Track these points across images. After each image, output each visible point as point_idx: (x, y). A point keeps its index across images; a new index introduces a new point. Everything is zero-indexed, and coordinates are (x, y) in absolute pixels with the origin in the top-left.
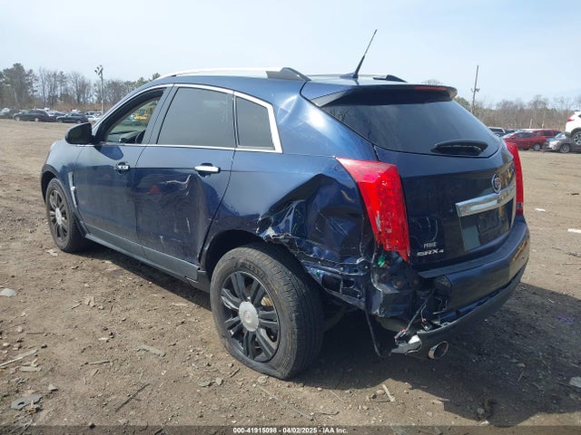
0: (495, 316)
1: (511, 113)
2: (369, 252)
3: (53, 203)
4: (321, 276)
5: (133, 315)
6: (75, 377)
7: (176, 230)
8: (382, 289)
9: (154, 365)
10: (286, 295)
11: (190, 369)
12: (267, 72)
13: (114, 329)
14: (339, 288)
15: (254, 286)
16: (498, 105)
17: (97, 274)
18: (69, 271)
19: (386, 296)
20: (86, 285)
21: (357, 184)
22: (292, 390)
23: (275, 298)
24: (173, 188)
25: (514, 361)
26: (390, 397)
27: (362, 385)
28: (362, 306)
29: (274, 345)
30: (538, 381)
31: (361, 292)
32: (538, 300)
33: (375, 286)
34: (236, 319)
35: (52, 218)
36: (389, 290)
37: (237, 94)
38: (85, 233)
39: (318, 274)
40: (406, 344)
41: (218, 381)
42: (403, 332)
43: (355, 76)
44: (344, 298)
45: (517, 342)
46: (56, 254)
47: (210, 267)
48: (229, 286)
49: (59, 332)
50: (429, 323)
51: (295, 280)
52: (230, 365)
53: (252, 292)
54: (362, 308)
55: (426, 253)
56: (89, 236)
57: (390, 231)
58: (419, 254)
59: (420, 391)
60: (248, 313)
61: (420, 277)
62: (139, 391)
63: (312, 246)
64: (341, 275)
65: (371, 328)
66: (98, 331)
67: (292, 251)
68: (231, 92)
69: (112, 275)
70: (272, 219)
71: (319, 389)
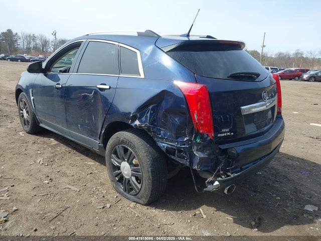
0: (265, 171)
1: (283, 59)
2: (191, 134)
3: (22, 106)
4: (165, 147)
5: (64, 169)
6: (29, 203)
7: (87, 122)
8: (198, 155)
9: (73, 197)
10: (146, 158)
11: (93, 199)
12: (138, 33)
13: (52, 176)
14: (175, 154)
15: (129, 153)
16: (276, 55)
17: (45, 146)
18: (30, 144)
19: (201, 159)
20: (39, 152)
21: (184, 96)
22: (149, 211)
23: (139, 160)
24: (85, 97)
25: (275, 196)
26: (203, 215)
27: (188, 208)
28: (188, 164)
29: (139, 186)
30: (287, 207)
31: (187, 156)
32: (290, 162)
33: (195, 153)
34: (119, 171)
35: (21, 115)
36: (202, 156)
37: (121, 45)
38: (39, 123)
39: (164, 146)
40: (211, 186)
41: (108, 205)
42: (210, 179)
43: (188, 35)
44: (178, 159)
45: (277, 185)
46: (24, 135)
47: (105, 142)
48: (115, 153)
49: (21, 178)
50: (225, 174)
51: (151, 150)
52: (116, 197)
53: (128, 157)
54: (187, 165)
55: (223, 135)
56: (41, 125)
57: (202, 122)
58: (219, 135)
59: (221, 212)
60: (126, 168)
61: (220, 149)
62: (63, 211)
63: (160, 130)
64: (176, 147)
65: (193, 176)
66: (43, 177)
67: (149, 133)
68: (117, 44)
69: (54, 147)
70: (138, 115)
71: (164, 210)
